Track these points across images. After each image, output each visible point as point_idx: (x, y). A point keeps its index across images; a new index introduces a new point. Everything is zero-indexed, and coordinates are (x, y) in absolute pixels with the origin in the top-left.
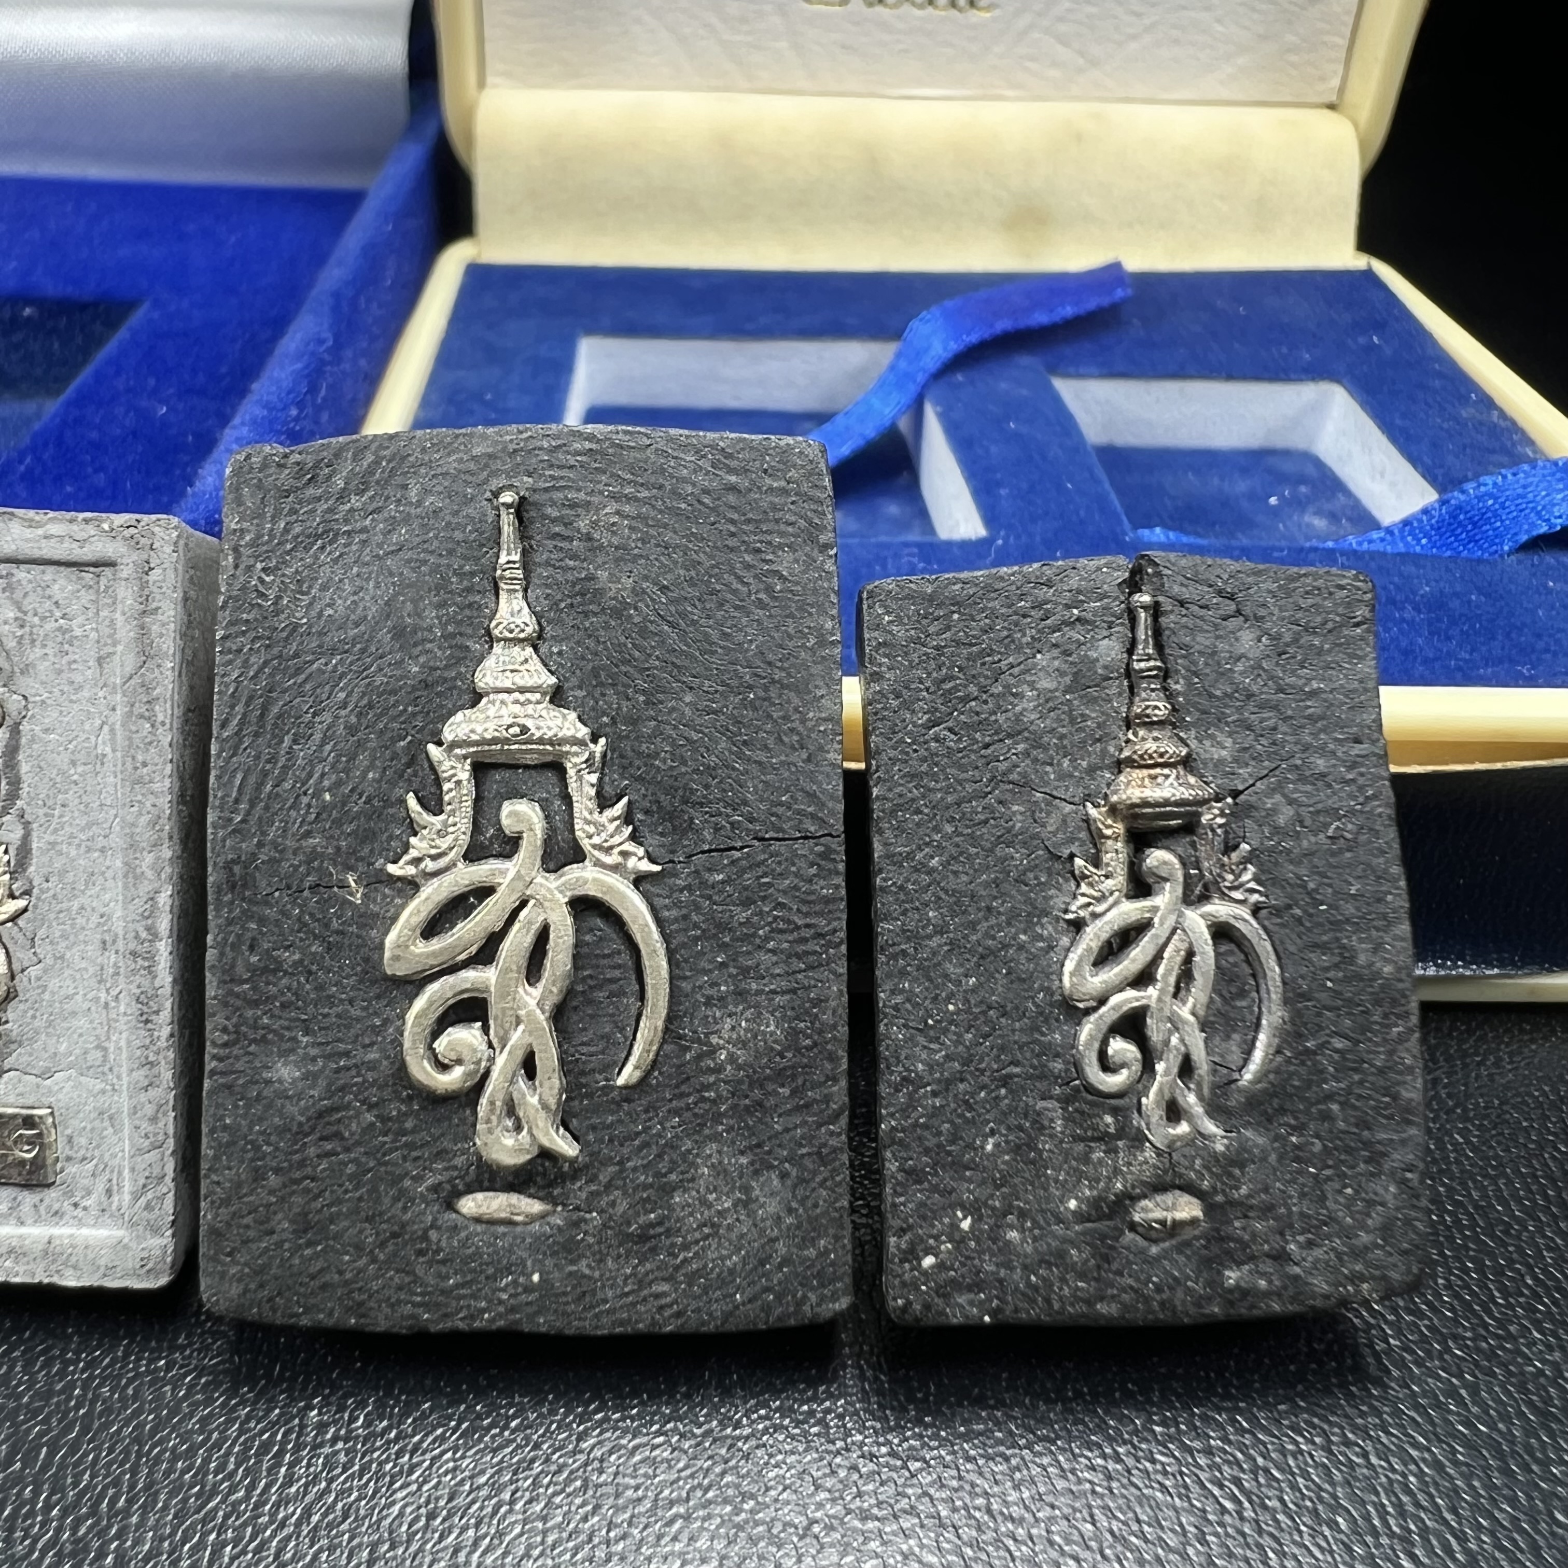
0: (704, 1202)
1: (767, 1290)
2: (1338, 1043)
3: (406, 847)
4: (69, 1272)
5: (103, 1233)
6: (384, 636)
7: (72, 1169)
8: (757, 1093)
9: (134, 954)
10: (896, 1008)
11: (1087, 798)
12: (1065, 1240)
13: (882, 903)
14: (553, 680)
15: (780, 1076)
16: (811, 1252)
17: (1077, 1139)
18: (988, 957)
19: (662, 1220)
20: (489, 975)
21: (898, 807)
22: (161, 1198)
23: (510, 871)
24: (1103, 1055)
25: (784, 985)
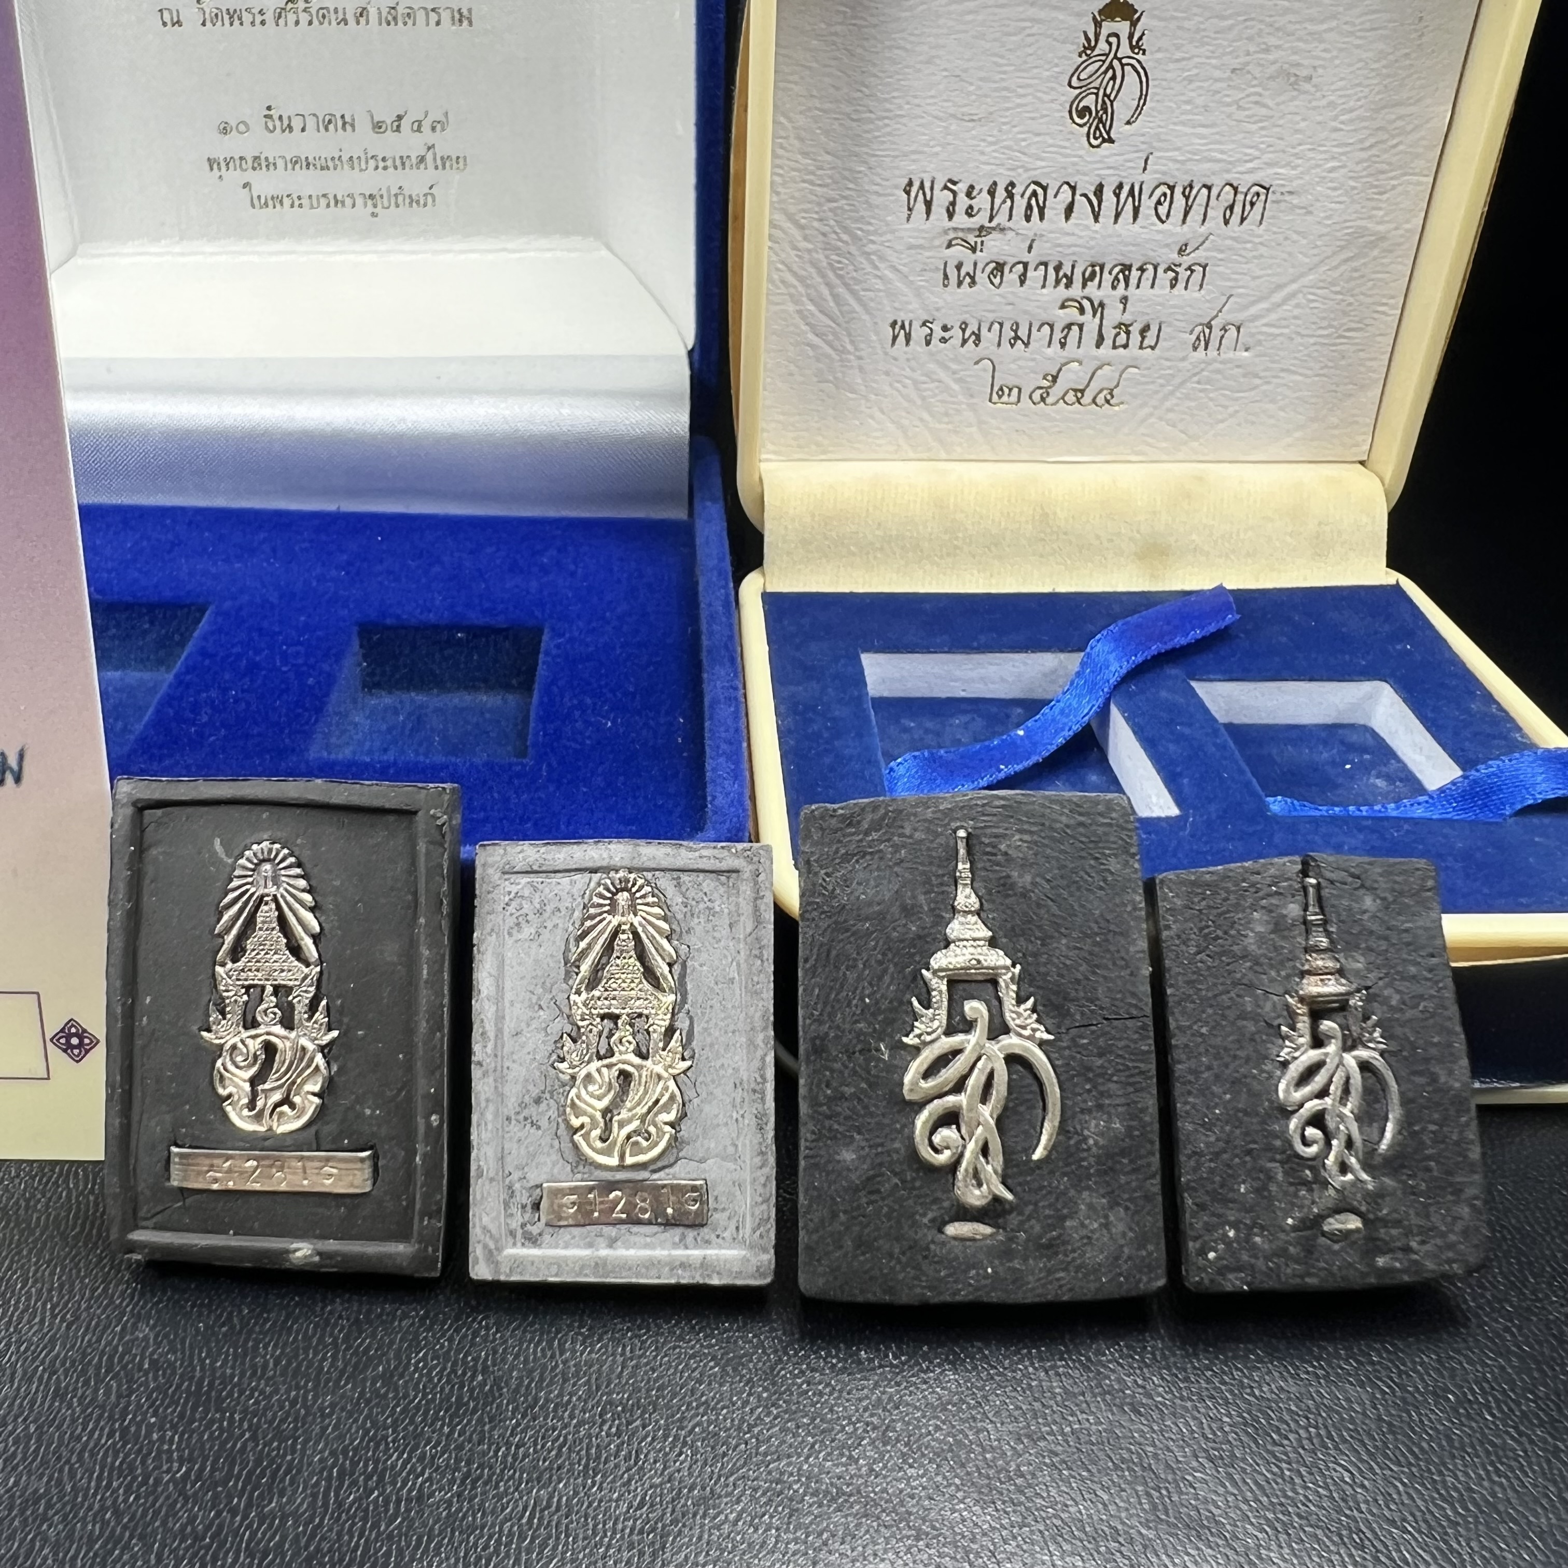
0: (1083, 1225)
1: (1120, 1274)
2: (1433, 1127)
3: (913, 1026)
4: (715, 1275)
5: (734, 1252)
6: (895, 910)
7: (716, 1216)
9: (754, 1091)
10: (1187, 1112)
11: (1287, 993)
12: (1287, 1242)
13: (1177, 1054)
14: (990, 933)
15: (1123, 1153)
16: (1144, 1253)
17: (1291, 1184)
18: (1236, 1083)
19: (1060, 1236)
20: (962, 1099)
21: (1182, 1000)
22: (768, 1231)
23: (971, 1041)
24: (1303, 1137)
25: (1123, 1101)
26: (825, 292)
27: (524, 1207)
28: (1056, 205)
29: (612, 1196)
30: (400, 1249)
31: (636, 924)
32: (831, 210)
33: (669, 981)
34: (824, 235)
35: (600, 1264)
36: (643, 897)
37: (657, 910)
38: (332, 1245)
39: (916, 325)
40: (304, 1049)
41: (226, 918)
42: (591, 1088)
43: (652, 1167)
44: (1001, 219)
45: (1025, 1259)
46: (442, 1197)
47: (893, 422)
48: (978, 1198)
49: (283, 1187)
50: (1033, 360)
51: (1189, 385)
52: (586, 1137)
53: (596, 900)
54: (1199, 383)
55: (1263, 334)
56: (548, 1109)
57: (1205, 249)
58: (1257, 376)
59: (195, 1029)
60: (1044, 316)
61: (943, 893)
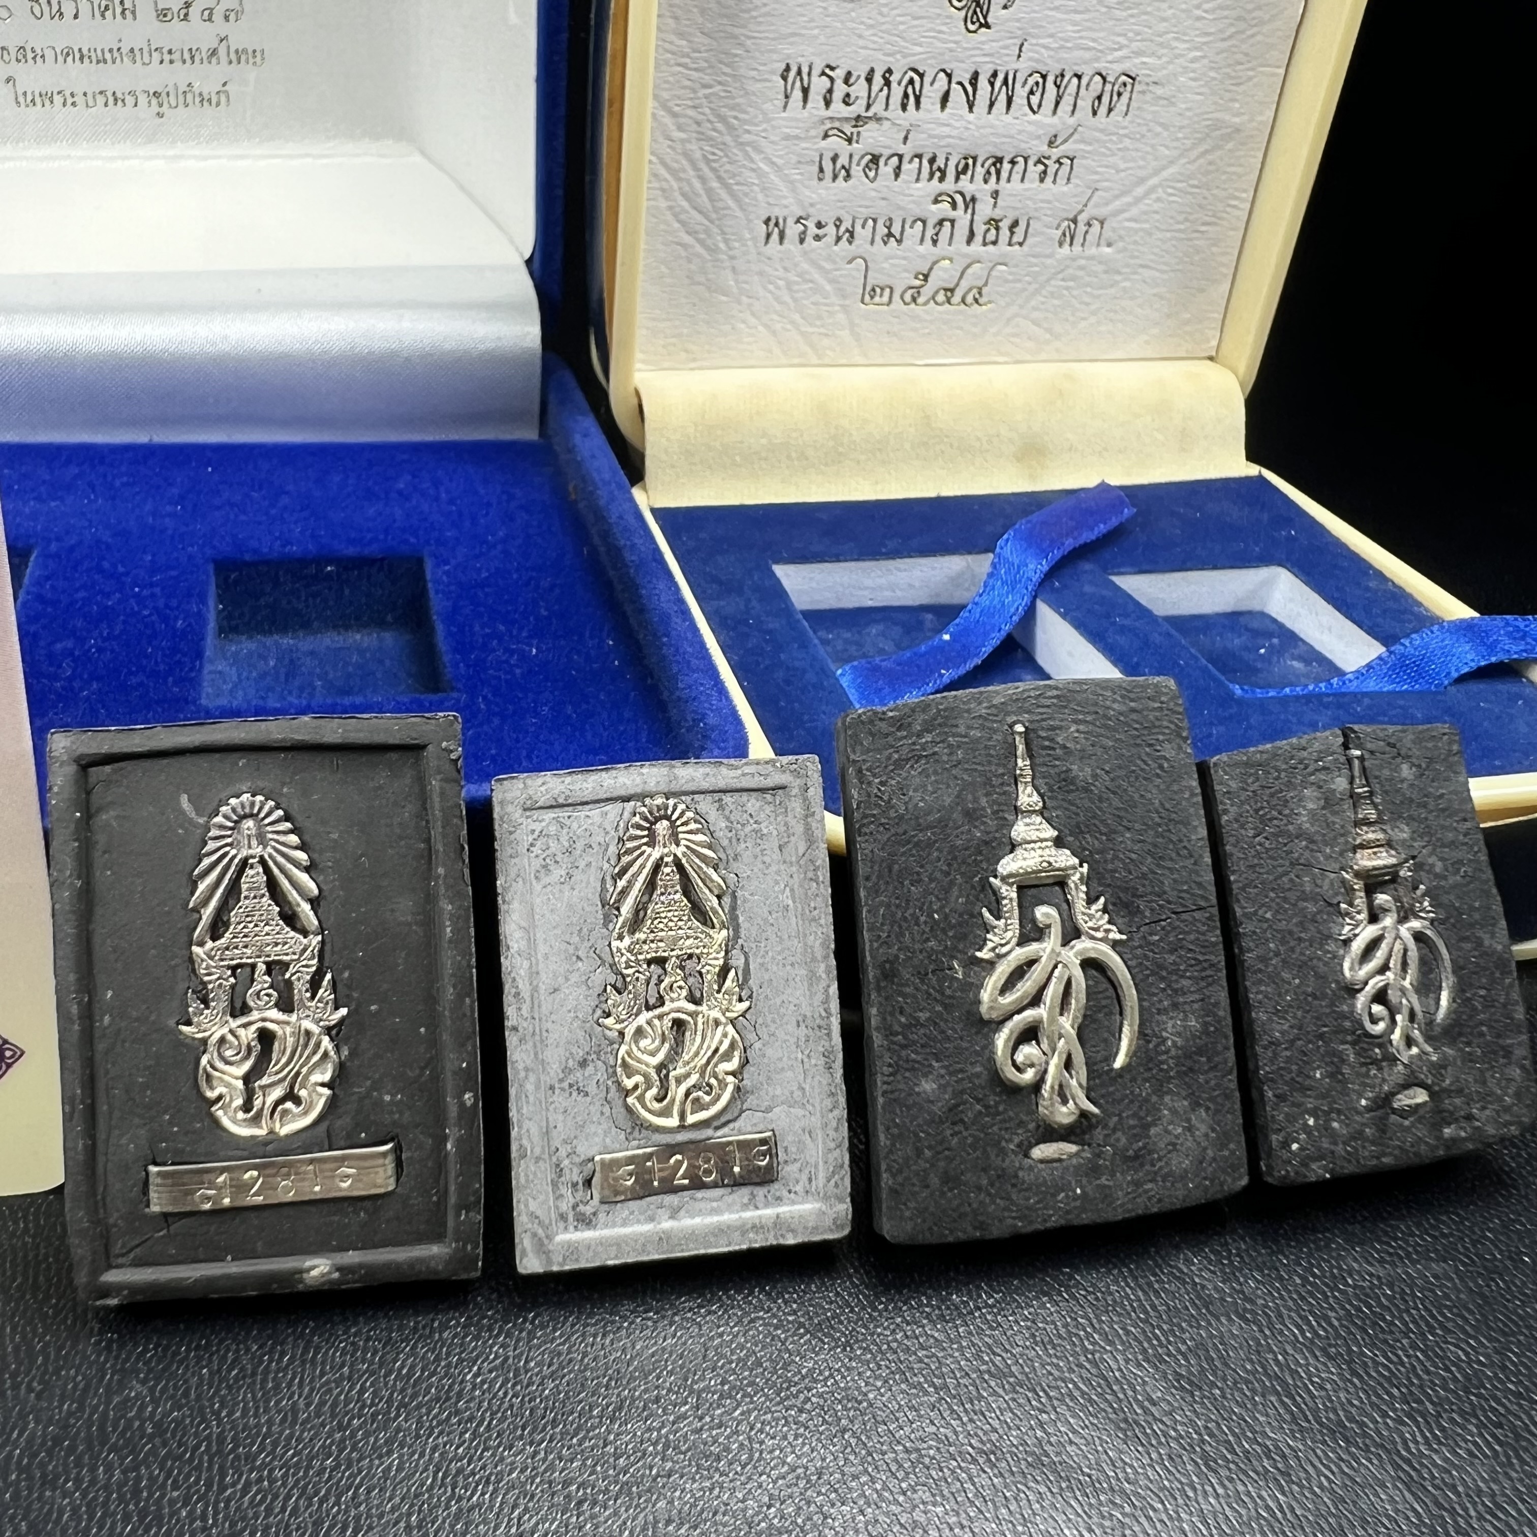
0: (1167, 1132)
1: (1205, 1178)
2: (1482, 992)
3: (986, 941)
4: (790, 1235)
5: (809, 1206)
6: (957, 815)
7: (787, 1169)
8: (1189, 1063)
9: (819, 1027)
10: (1260, 1002)
11: (1342, 869)
12: (1363, 1124)
13: (1244, 942)
14: (1056, 833)
17: (1362, 1064)
18: (1303, 966)
19: (1145, 1145)
20: (1041, 1012)
21: (1246, 886)
22: (842, 1179)
23: (1047, 948)
24: (1370, 1014)
25: (1197, 997)
26: (697, 185)
27: (575, 1185)
28: (932, 94)
29: (672, 1161)
30: (435, 1251)
31: (680, 855)
32: (706, 97)
33: (720, 915)
34: (698, 123)
35: (663, 1238)
36: (685, 824)
37: (700, 838)
38: (352, 1257)
39: (790, 221)
40: (308, 1033)
41: (202, 887)
42: (643, 1043)
43: (716, 1124)
44: (878, 108)
45: (1113, 1175)
46: (479, 1185)
47: (766, 326)
48: (1065, 1115)
49: (291, 1196)
50: (904, 258)
51: (1053, 282)
52: (641, 1099)
53: (632, 832)
54: (1063, 280)
55: (1124, 228)
56: (596, 1072)
57: (1076, 142)
58: (1119, 273)
59: (172, 1022)
60: (919, 213)
61: (1005, 793)
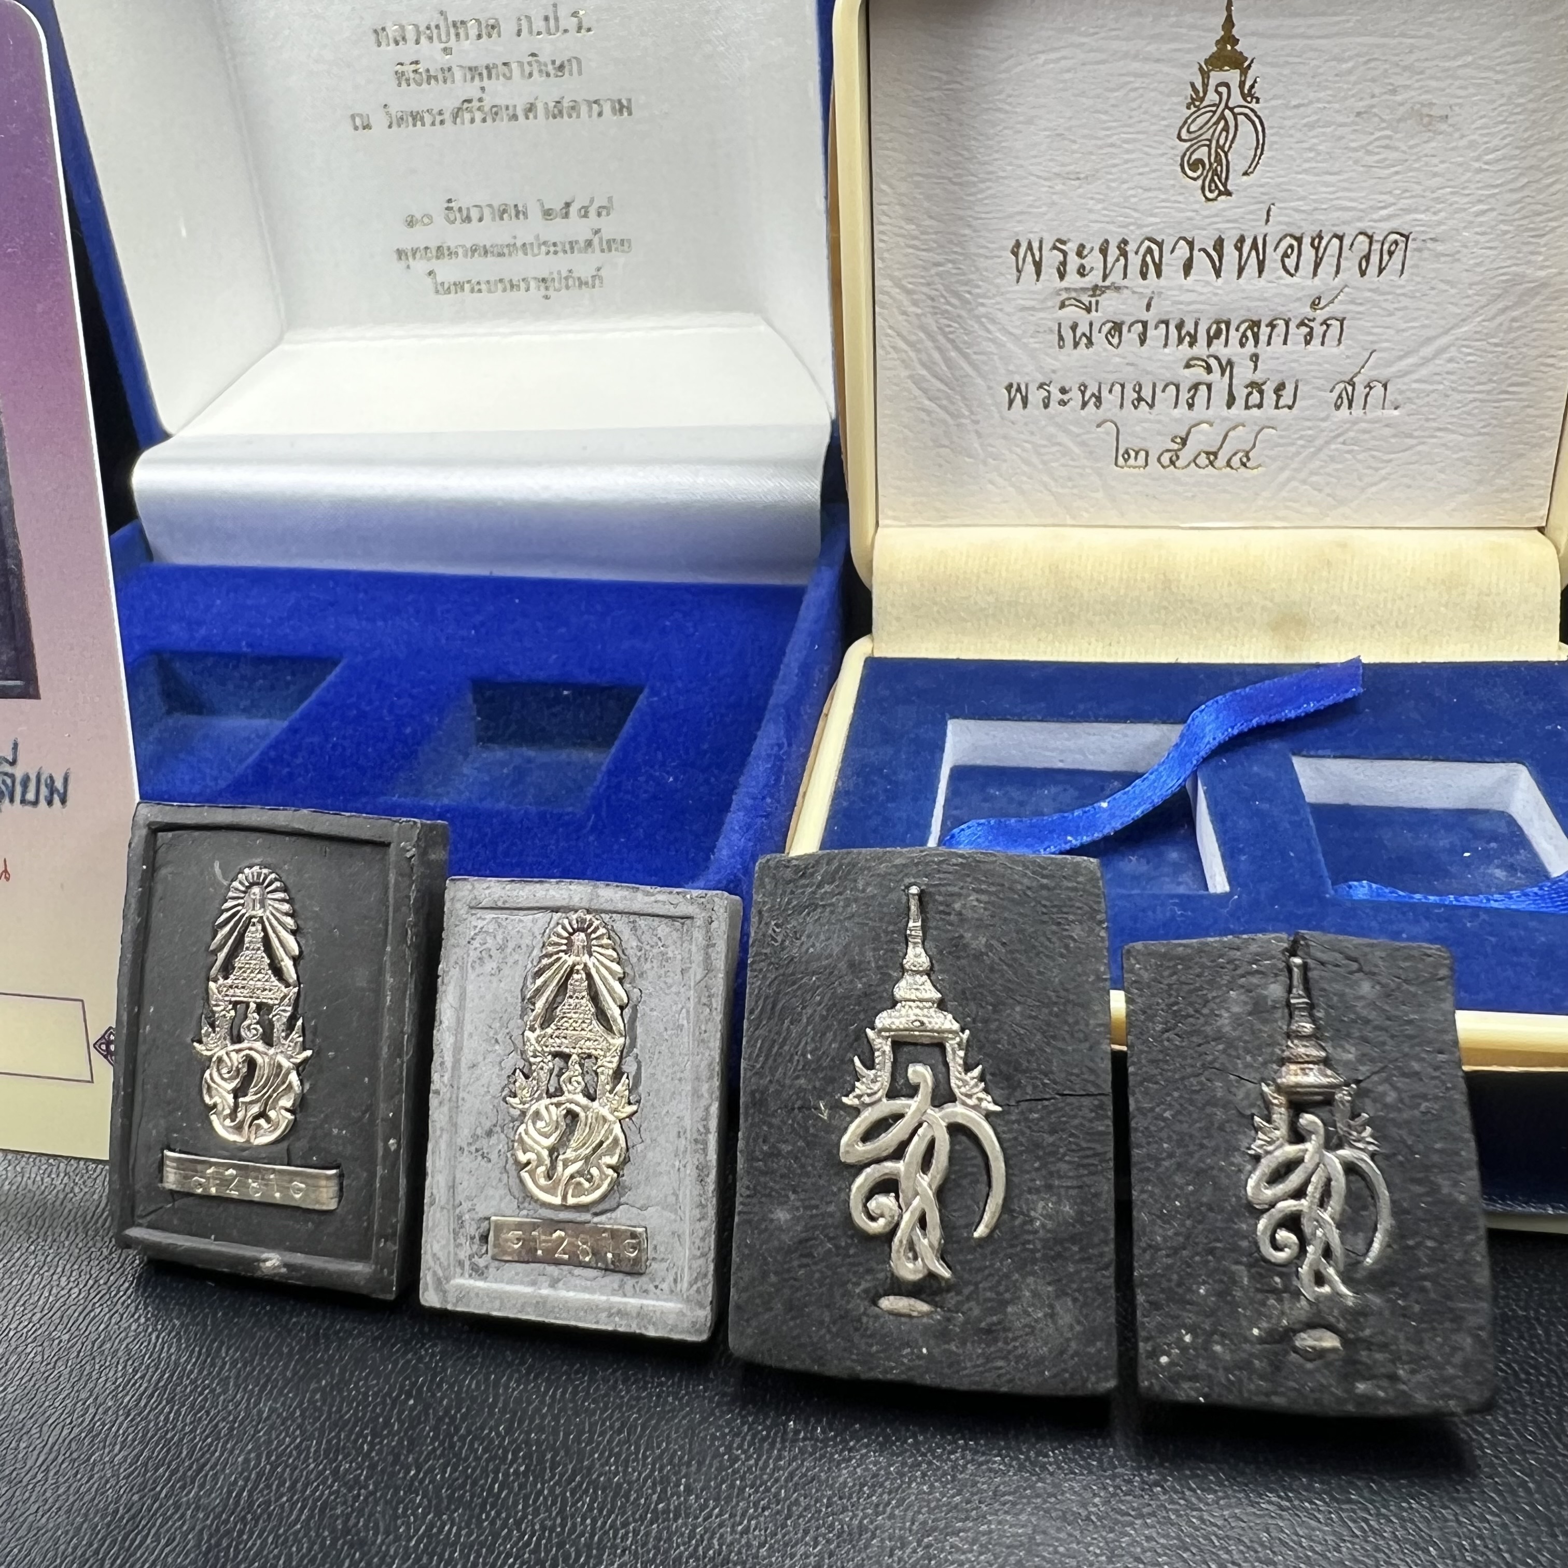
0: (1026, 1313)
1: (1066, 1370)
3: (854, 1088)
4: (651, 1327)
5: (670, 1305)
6: (843, 965)
7: (655, 1265)
8: (1058, 1248)
9: (696, 1141)
10: (1143, 1202)
11: (1263, 1080)
12: (1250, 1354)
13: (1136, 1137)
14: (939, 996)
15: (1073, 1239)
16: (1093, 1350)
17: (1258, 1290)
18: (1200, 1174)
19: (999, 1323)
20: (900, 1166)
21: (1145, 1080)
22: (705, 1286)
23: (912, 1106)
24: (1273, 1239)
25: (1075, 1183)
26: (936, 356)
27: (472, 1238)
28: (1173, 262)
29: (555, 1235)
30: (359, 1269)
31: (590, 965)
32: (937, 274)
33: (619, 1024)
34: (933, 299)
35: (541, 1303)
36: (599, 938)
37: (611, 953)
38: (299, 1259)
39: (1033, 388)
40: (280, 1066)
41: (219, 936)
42: (540, 1124)
43: (594, 1210)
44: (1116, 277)
45: (963, 1343)
47: (1014, 487)
48: (915, 1271)
49: (257, 1196)
50: (1159, 422)
51: (1333, 446)
52: (532, 1174)
53: (554, 939)
54: (1344, 443)
55: (1414, 390)
56: (498, 1143)
57: (1341, 302)
58: (1410, 436)
59: (189, 1040)
60: (1168, 376)
61: (892, 950)
